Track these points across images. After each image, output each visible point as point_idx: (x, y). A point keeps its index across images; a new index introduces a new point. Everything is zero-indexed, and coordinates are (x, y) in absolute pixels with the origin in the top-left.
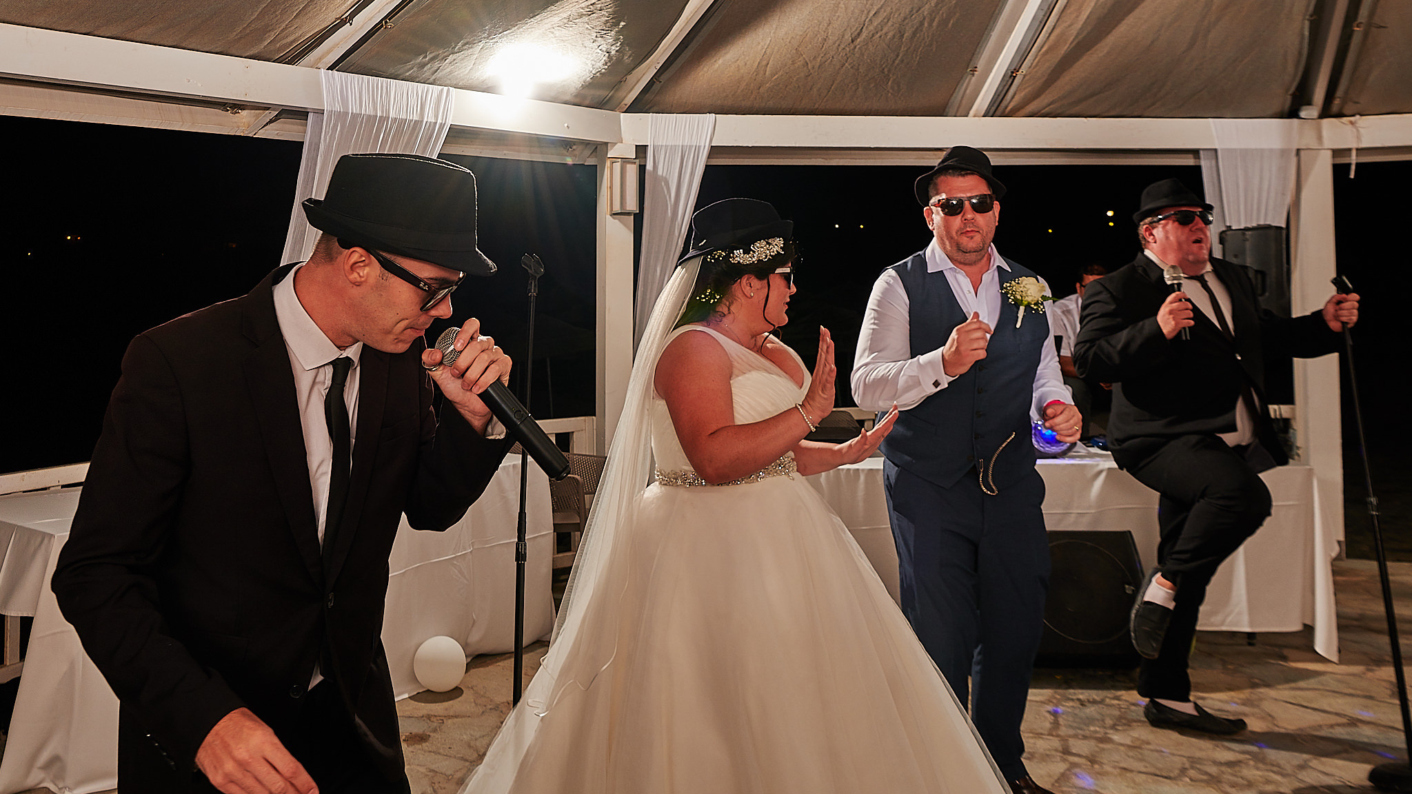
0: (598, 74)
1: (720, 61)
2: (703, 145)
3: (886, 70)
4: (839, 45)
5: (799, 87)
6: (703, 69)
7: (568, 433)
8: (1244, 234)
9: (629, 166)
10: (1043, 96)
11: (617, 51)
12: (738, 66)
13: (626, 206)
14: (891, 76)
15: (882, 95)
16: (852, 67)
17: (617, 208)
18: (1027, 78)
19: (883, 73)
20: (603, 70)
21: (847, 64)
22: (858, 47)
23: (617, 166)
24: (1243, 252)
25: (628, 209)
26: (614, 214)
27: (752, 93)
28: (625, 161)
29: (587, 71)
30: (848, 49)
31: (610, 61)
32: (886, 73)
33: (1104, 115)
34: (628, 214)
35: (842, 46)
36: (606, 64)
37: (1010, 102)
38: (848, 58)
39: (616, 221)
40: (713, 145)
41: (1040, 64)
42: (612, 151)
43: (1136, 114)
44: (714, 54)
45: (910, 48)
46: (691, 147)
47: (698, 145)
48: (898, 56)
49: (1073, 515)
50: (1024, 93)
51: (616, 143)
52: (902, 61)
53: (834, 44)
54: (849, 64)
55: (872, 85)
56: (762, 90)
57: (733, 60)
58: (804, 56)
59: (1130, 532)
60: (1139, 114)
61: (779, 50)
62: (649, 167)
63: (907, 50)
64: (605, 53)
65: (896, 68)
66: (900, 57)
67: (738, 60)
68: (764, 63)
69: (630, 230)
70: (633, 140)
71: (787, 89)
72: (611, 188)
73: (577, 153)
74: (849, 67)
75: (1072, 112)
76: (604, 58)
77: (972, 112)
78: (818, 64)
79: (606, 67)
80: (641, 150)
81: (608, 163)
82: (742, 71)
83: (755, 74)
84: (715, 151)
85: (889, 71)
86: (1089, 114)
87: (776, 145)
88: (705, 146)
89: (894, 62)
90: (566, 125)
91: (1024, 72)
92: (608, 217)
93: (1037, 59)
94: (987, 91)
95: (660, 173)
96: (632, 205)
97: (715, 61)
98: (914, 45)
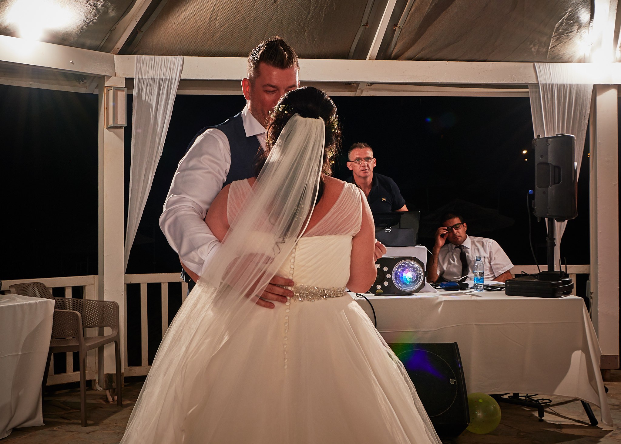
0: (91, 23)
1: (182, 16)
2: (174, 78)
3: (302, 24)
4: (266, 5)
5: (241, 36)
6: (171, 22)
7: (82, 287)
8: (547, 141)
9: (119, 93)
10: (416, 45)
11: (102, 6)
12: (196, 20)
13: (117, 121)
14: (306, 28)
15: (301, 43)
16: (277, 21)
17: (111, 123)
18: (403, 31)
19: (300, 26)
20: (95, 20)
21: (273, 19)
22: (279, 6)
23: (111, 93)
24: (547, 153)
25: (119, 123)
26: (110, 128)
27: (208, 40)
28: (117, 89)
29: (82, 20)
30: (272, 8)
31: (98, 13)
32: (302, 26)
33: (462, 59)
34: (120, 127)
35: (268, 6)
36: (95, 15)
37: (393, 49)
38: (273, 14)
39: (112, 133)
40: (182, 78)
41: (411, 20)
42: (108, 82)
43: (482, 58)
44: (177, 10)
45: (317, 7)
46: (165, 79)
47: (170, 78)
48: (309, 13)
49: (420, 332)
50: (402, 43)
51: (111, 76)
52: (312, 17)
53: (262, 3)
54: (275, 19)
55: (293, 35)
56: (215, 38)
57: (191, 15)
58: (242, 12)
59: (456, 343)
60: (485, 59)
61: (223, 8)
62: (135, 93)
63: (315, 8)
64: (93, 7)
65: (309, 23)
66: (310, 14)
67: (195, 15)
68: (214, 17)
69: (121, 139)
70: (124, 74)
71: (233, 37)
72: (107, 108)
73: (87, 85)
74: (275, 21)
75: (438, 56)
76: (93, 11)
77: (368, 57)
78: (252, 19)
79: (96, 18)
80: (129, 82)
81: (105, 91)
82: (199, 23)
83: (208, 26)
84: (184, 83)
85: (304, 24)
86: (450, 58)
87: (227, 79)
88: (176, 79)
89: (307, 18)
90: (71, 62)
91: (401, 27)
92: (106, 130)
93: (408, 17)
94: (376, 40)
95: (143, 98)
96: (122, 121)
97: (179, 16)
98: (319, 5)
